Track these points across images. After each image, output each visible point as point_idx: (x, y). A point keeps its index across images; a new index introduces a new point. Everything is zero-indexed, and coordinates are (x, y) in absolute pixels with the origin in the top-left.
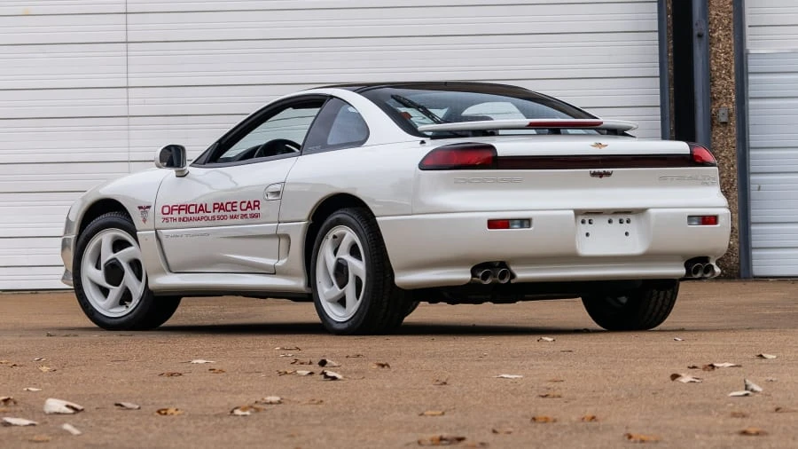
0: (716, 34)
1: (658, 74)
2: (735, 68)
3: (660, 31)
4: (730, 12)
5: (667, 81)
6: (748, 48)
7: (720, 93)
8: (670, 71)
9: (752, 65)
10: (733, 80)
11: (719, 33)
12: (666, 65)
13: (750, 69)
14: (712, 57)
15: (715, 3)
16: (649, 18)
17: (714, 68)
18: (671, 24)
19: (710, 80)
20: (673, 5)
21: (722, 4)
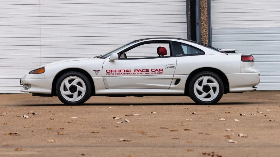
0: (203, 23)
1: (186, 35)
2: (208, 33)
3: (187, 23)
4: (207, 17)
5: (189, 37)
6: (212, 27)
7: (204, 40)
8: (190, 33)
10: (207, 36)
11: (204, 23)
12: (189, 32)
13: (213, 33)
14: (202, 30)
15: (202, 15)
16: (184, 18)
17: (202, 33)
18: (190, 20)
19: (201, 36)
20: (191, 15)
21: (204, 15)
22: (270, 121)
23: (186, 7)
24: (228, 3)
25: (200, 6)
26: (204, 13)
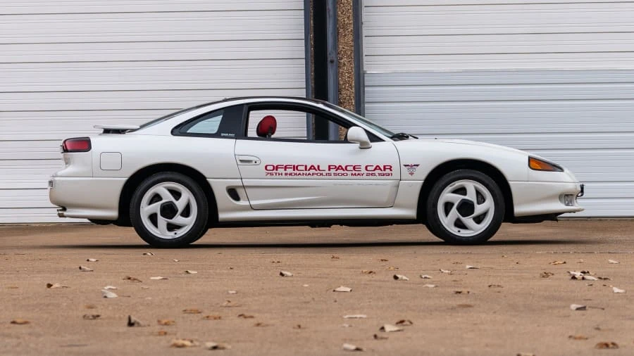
0: (342, 61)
1: (305, 86)
2: (355, 83)
3: (306, 59)
4: (352, 46)
5: (310, 92)
6: (365, 69)
7: (345, 99)
8: (312, 84)
9: (368, 81)
10: (353, 91)
11: (344, 60)
12: (310, 80)
13: (366, 83)
14: (339, 76)
15: (342, 40)
16: (299, 49)
17: (341, 83)
18: (313, 54)
19: (339, 91)
20: (315, 42)
21: (346, 41)
22: (460, 293)
23: (303, 23)
24: (398, 13)
25: (336, 21)
26: (345, 36)
